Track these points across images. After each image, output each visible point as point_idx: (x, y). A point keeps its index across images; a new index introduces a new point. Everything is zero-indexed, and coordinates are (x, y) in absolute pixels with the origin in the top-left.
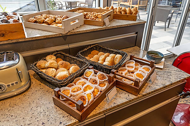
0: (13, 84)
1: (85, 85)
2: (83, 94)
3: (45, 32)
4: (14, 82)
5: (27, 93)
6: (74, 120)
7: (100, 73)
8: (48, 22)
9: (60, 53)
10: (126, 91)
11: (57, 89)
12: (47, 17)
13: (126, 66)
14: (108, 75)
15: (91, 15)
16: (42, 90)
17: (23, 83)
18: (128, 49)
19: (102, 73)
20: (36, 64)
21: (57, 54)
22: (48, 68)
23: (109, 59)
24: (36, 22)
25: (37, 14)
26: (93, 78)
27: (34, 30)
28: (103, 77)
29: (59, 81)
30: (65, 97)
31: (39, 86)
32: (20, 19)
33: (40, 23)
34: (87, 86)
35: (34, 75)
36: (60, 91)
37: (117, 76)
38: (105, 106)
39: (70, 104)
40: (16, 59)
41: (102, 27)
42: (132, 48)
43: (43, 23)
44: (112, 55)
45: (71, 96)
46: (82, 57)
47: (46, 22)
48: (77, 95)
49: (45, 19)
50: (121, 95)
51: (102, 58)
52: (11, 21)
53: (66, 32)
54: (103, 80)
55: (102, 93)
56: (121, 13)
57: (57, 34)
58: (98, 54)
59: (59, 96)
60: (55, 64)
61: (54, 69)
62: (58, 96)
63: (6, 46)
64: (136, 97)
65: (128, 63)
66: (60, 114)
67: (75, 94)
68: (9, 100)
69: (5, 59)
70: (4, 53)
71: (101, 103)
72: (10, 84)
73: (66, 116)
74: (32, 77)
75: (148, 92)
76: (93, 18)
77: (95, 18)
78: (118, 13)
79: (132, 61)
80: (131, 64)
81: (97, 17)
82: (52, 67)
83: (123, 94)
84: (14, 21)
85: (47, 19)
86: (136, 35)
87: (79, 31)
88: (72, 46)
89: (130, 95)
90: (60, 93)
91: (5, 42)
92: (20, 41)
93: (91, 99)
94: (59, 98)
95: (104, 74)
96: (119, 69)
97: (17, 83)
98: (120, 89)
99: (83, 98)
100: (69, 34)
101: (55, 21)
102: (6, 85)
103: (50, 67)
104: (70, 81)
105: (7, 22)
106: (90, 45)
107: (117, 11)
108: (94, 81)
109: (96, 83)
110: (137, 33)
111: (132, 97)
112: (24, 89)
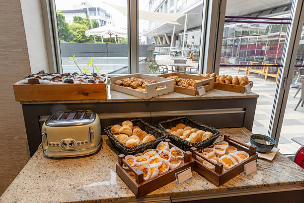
0: (82, 143)
1: (153, 158)
2: (147, 166)
3: (128, 96)
4: (84, 141)
5: (94, 157)
6: (131, 194)
7: (175, 148)
8: (134, 85)
9: (139, 121)
10: (206, 179)
11: (121, 156)
12: (134, 81)
13: (214, 147)
14: (184, 152)
15: (184, 82)
16: (110, 157)
17: (92, 145)
18: (230, 129)
19: (178, 148)
20: (110, 128)
21: (136, 121)
22: (121, 134)
23: (194, 135)
24: (122, 85)
25: (125, 77)
26: (166, 152)
27: (118, 93)
28: (178, 153)
29: (127, 148)
30: (128, 166)
31: (108, 152)
32: (106, 80)
33: (126, 86)
34: (155, 159)
35: (107, 141)
36: (124, 158)
37: (198, 157)
38: (171, 188)
39: (131, 175)
40: (92, 119)
41: (194, 97)
42: (236, 129)
43: (129, 86)
44: (200, 131)
45: (135, 166)
46: (161, 128)
47: (131, 85)
48: (141, 166)
49: (132, 82)
50: (198, 182)
51: (187, 133)
52: (97, 81)
53: (149, 98)
54: (177, 157)
55: (170, 171)
56: (225, 82)
57: (139, 98)
58: (184, 129)
59: (123, 163)
60: (129, 131)
61: (126, 136)
62: (121, 163)
63: (87, 106)
64: (217, 188)
65: (221, 144)
66: (118, 184)
67: (139, 163)
68: (75, 160)
69: (82, 117)
70: (83, 112)
71: (168, 184)
72: (80, 142)
73: (124, 188)
74: (104, 142)
75: (237, 185)
76: (185, 85)
77: (187, 86)
78: (221, 82)
79: (225, 142)
80: (222, 147)
81: (190, 85)
82: (125, 133)
83: (201, 181)
84: (100, 82)
85: (134, 83)
86: (244, 112)
87: (164, 99)
88: (154, 114)
89: (210, 184)
90: (124, 160)
91: (87, 102)
92: (101, 101)
93: (155, 173)
94: (122, 165)
95: (181, 150)
96: (204, 150)
97: (86, 142)
98: (199, 174)
99: (145, 171)
100: (152, 100)
101: (141, 86)
102: (77, 142)
103: (123, 133)
104: (138, 150)
105: (93, 82)
106: (177, 117)
107: (220, 79)
108: (165, 156)
109: (167, 158)
110: (245, 109)
111: (211, 186)
112: (93, 151)
